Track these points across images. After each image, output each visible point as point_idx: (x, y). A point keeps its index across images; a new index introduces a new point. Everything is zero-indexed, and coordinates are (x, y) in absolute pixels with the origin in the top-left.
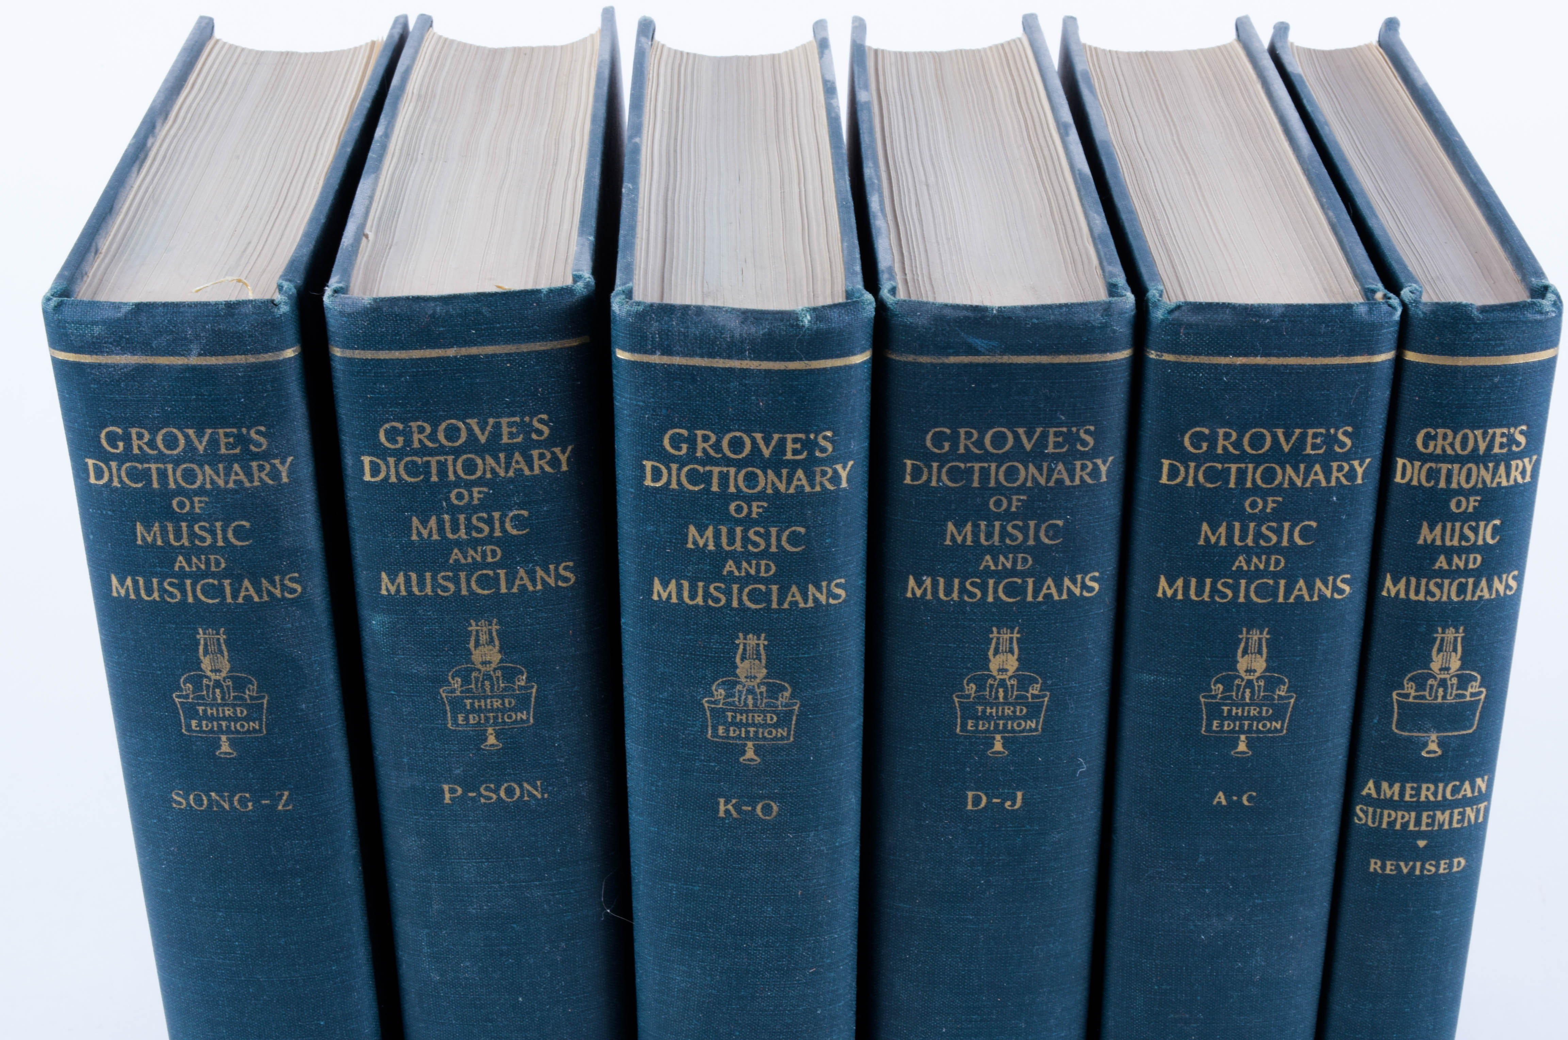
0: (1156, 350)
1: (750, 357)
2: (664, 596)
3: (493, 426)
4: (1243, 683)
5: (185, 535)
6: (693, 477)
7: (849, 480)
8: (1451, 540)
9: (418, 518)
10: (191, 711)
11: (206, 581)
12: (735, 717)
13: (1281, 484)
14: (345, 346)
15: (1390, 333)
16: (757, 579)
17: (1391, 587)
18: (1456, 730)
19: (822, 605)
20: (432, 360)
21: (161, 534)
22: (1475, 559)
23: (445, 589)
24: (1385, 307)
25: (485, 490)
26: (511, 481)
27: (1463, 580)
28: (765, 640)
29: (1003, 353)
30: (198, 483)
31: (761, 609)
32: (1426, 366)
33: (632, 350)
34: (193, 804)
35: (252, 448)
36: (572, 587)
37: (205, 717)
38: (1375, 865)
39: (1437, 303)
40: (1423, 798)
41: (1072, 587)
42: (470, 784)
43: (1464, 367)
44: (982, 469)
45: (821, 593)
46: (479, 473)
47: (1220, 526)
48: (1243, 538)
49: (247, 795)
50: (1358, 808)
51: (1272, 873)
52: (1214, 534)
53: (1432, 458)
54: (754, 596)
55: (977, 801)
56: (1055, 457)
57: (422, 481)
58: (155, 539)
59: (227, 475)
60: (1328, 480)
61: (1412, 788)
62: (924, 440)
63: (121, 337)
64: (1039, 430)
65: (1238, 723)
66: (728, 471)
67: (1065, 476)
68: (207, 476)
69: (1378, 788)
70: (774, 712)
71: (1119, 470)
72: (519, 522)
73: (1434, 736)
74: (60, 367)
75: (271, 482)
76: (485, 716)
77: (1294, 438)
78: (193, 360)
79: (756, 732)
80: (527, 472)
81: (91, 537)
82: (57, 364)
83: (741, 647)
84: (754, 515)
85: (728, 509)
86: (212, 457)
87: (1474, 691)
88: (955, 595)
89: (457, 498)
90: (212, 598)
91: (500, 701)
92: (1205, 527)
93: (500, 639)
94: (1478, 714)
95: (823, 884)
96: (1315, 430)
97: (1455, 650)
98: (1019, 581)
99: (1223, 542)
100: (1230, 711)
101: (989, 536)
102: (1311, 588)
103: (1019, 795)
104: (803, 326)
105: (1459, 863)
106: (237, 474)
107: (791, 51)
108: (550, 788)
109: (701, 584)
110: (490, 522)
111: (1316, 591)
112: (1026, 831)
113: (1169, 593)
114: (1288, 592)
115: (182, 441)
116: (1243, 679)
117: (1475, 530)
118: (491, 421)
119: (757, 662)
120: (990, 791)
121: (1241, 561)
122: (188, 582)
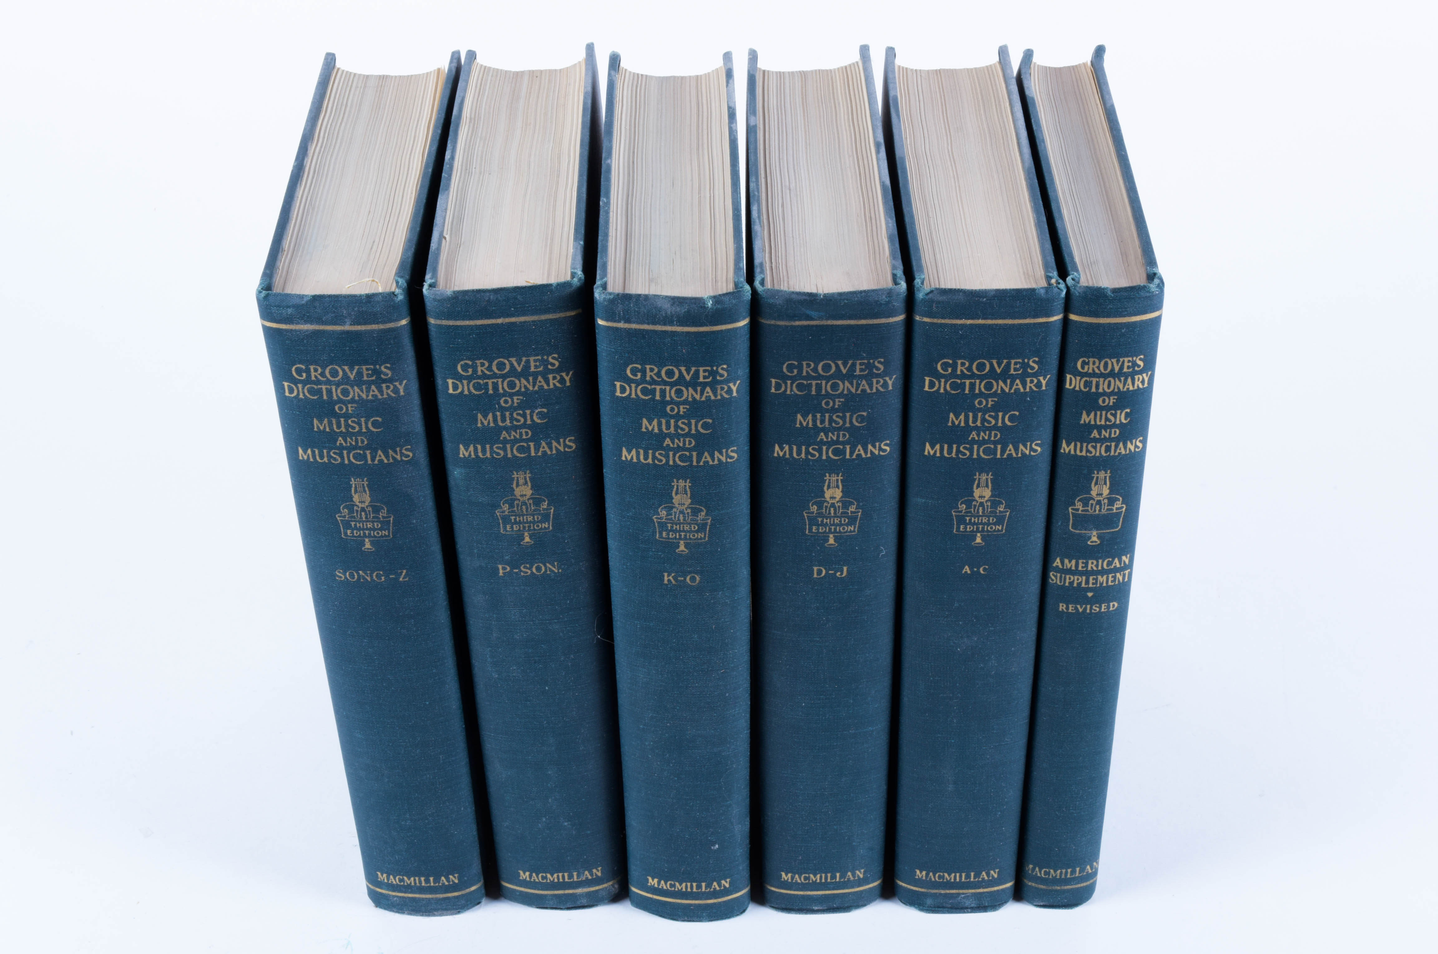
0: (919, 316)
1: (677, 324)
2: (629, 458)
3: (525, 362)
4: (978, 504)
5: (343, 426)
6: (644, 391)
7: (737, 392)
8: (1100, 421)
9: (481, 414)
10: (347, 525)
11: (356, 451)
12: (673, 527)
13: (997, 391)
14: (437, 317)
15: (1059, 304)
16: (684, 449)
17: (1066, 447)
18: (1108, 529)
19: (723, 463)
20: (489, 325)
21: (329, 425)
22: (1115, 432)
23: (498, 454)
24: (1056, 289)
25: (521, 398)
26: (536, 392)
27: (1109, 444)
28: (689, 483)
29: (827, 319)
30: (351, 396)
31: (686, 466)
32: (1082, 323)
33: (607, 320)
34: (349, 578)
35: (382, 376)
36: (574, 451)
37: (356, 528)
38: (1062, 607)
39: (1087, 287)
40: (1089, 568)
41: (873, 450)
42: (514, 564)
43: (1104, 324)
44: (817, 384)
45: (723, 456)
46: (517, 389)
47: (960, 415)
48: (974, 421)
49: (381, 573)
50: (1051, 574)
51: (999, 612)
52: (957, 419)
53: (1087, 374)
54: (682, 458)
55: (820, 572)
56: (861, 377)
57: (483, 393)
58: (325, 428)
59: (368, 391)
60: (1025, 388)
61: (1083, 563)
62: (782, 368)
63: (304, 315)
64: (850, 362)
65: (975, 527)
66: (665, 388)
67: (867, 387)
68: (356, 393)
69: (1062, 563)
70: (696, 524)
71: (900, 383)
72: (541, 415)
73: (1095, 533)
74: (267, 331)
75: (393, 395)
76: (523, 526)
77: (1003, 365)
78: (347, 327)
79: (685, 535)
80: (546, 387)
81: (286, 425)
82: (265, 328)
83: (675, 487)
84: (681, 413)
85: (665, 410)
86: (359, 381)
87: (1118, 506)
88: (803, 456)
89: (504, 403)
90: (359, 461)
91: (532, 517)
92: (952, 415)
93: (531, 482)
94: (1121, 520)
95: (728, 622)
96: (1015, 360)
97: (1105, 483)
98: (841, 447)
99: (962, 424)
100: (970, 520)
101: (822, 422)
102: (1016, 449)
103: (845, 569)
104: (708, 307)
105: (1114, 605)
106: (373, 391)
107: (709, 73)
108: (563, 566)
109: (650, 452)
110: (524, 416)
111: (1020, 451)
112: (850, 589)
113: (932, 452)
114: (1003, 451)
115: (341, 373)
116: (977, 502)
117: (1115, 415)
118: (524, 359)
119: (685, 495)
120: (827, 567)
121: (974, 435)
122: (345, 452)
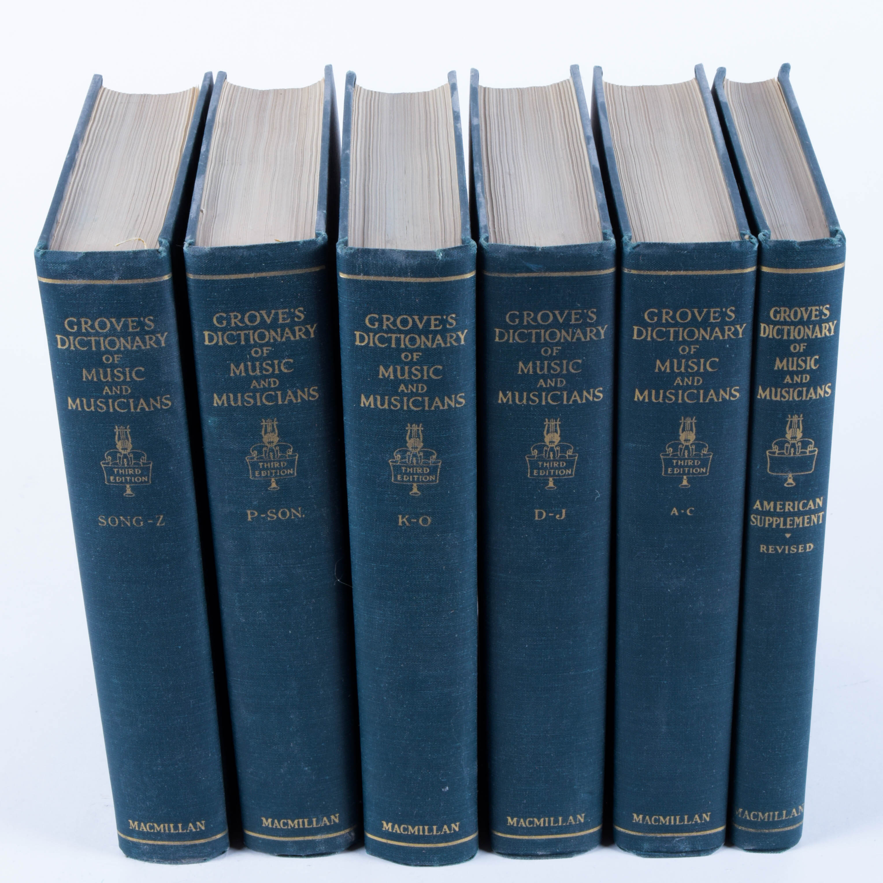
0: (627, 268)
1: (410, 276)
2: (367, 404)
3: (274, 315)
4: (684, 447)
5: (109, 376)
6: (382, 340)
7: (465, 340)
8: (792, 367)
9: (234, 364)
10: (110, 472)
11: (120, 400)
12: (407, 470)
13: (698, 338)
14: (196, 273)
15: (752, 257)
16: (417, 394)
17: (762, 393)
18: (802, 471)
19: (452, 407)
20: (242, 280)
21: (96, 375)
22: (806, 377)
23: (249, 402)
24: (749, 244)
25: (270, 348)
26: (284, 343)
27: (801, 389)
28: (422, 427)
29: (545, 271)
30: (117, 347)
31: (419, 410)
32: (773, 274)
33: (348, 273)
34: (110, 524)
35: (146, 328)
36: (317, 400)
37: (118, 474)
38: (763, 548)
39: (777, 241)
40: (787, 510)
41: (588, 396)
42: (262, 510)
43: (792, 274)
44: (536, 333)
45: (452, 401)
46: (267, 340)
47: (666, 361)
48: (679, 368)
49: (140, 518)
50: (752, 516)
51: (705, 553)
52: (663, 366)
53: (778, 323)
54: (415, 403)
55: (540, 515)
56: (576, 326)
57: (236, 344)
58: (93, 378)
59: (133, 343)
60: (723, 336)
61: (780, 505)
62: (505, 318)
63: (77, 271)
64: (566, 312)
65: (682, 469)
66: (400, 336)
67: (581, 336)
68: (122, 344)
69: (762, 505)
70: (427, 467)
71: (611, 333)
72: (288, 365)
73: (790, 475)
74: (43, 287)
75: (156, 346)
76: (270, 472)
77: (703, 314)
78: (115, 282)
79: (418, 478)
80: (292, 338)
81: (58, 377)
82: (41, 284)
83: (409, 431)
84: (415, 360)
85: (400, 357)
86: (125, 333)
87: (811, 449)
88: (525, 402)
89: (255, 353)
90: (123, 409)
91: (278, 464)
92: (658, 362)
93: (278, 430)
94: (814, 463)
95: (457, 563)
96: (714, 309)
97: (799, 427)
98: (559, 393)
99: (668, 370)
100: (677, 463)
101: (542, 369)
102: (717, 394)
103: (564, 511)
104: (439, 259)
105: (810, 547)
106: (138, 342)
107: (435, 90)
108: (306, 512)
109: (387, 397)
110: (272, 366)
111: (721, 396)
112: (568, 531)
113: (641, 398)
114: (705, 396)
115: (109, 325)
116: (683, 445)
117: (805, 362)
118: (273, 312)
119: (418, 439)
120: (547, 510)
121: (678, 380)
122: (110, 401)
